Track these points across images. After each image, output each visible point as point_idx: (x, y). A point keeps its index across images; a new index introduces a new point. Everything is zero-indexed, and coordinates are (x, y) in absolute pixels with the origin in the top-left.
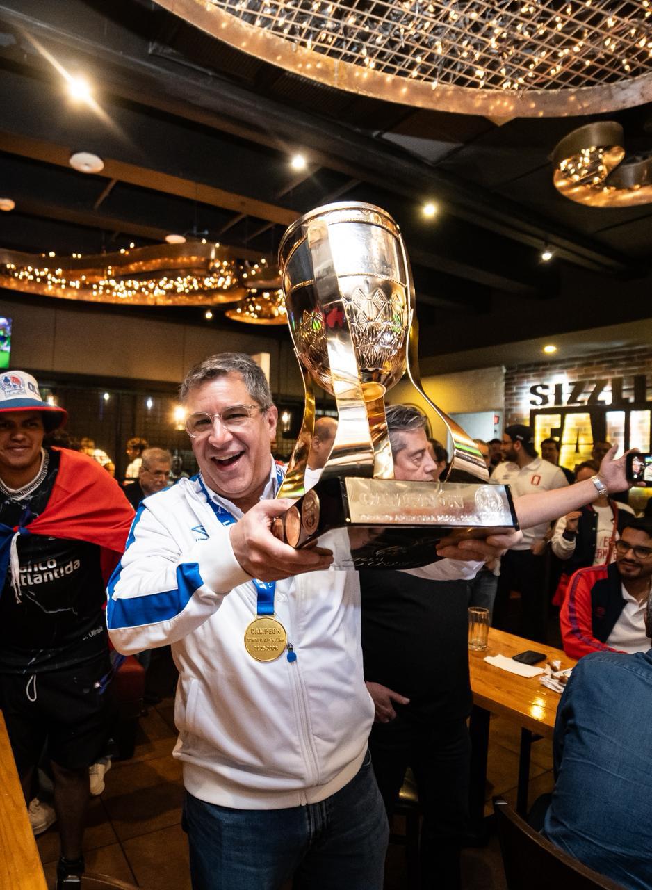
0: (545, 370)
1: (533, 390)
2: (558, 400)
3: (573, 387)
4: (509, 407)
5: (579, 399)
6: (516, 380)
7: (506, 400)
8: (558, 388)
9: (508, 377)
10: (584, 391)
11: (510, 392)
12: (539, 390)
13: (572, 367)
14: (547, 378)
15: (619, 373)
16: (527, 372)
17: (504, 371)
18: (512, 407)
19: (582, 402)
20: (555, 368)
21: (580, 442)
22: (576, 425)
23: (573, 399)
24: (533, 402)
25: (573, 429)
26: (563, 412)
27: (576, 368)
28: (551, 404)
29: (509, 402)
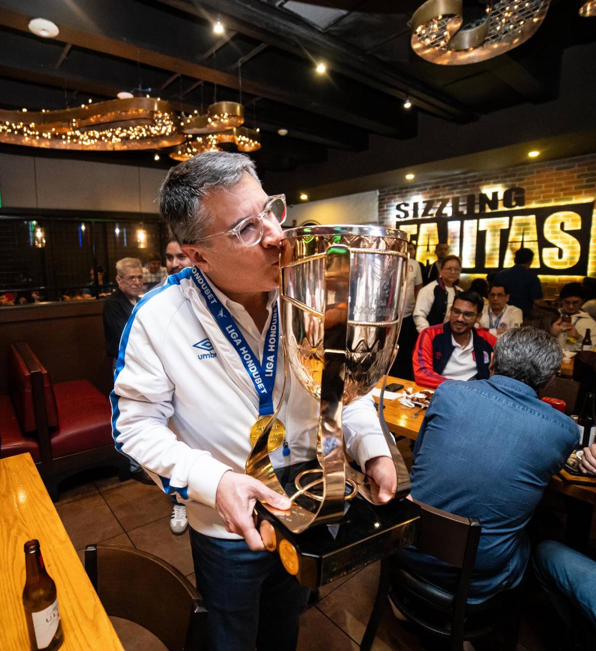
0: (407, 192)
1: (398, 208)
2: (415, 214)
3: (425, 204)
4: (381, 220)
5: (430, 213)
6: (386, 200)
7: (379, 215)
8: (416, 205)
9: (381, 198)
10: (434, 207)
11: (382, 209)
12: (403, 207)
13: (425, 189)
14: (408, 198)
15: (457, 193)
16: (395, 194)
17: (378, 193)
18: (384, 220)
19: (432, 215)
20: (414, 191)
21: (430, 243)
22: (428, 231)
23: (425, 213)
24: (398, 216)
25: (425, 235)
26: (418, 222)
27: (428, 190)
28: (411, 217)
29: (381, 217)
